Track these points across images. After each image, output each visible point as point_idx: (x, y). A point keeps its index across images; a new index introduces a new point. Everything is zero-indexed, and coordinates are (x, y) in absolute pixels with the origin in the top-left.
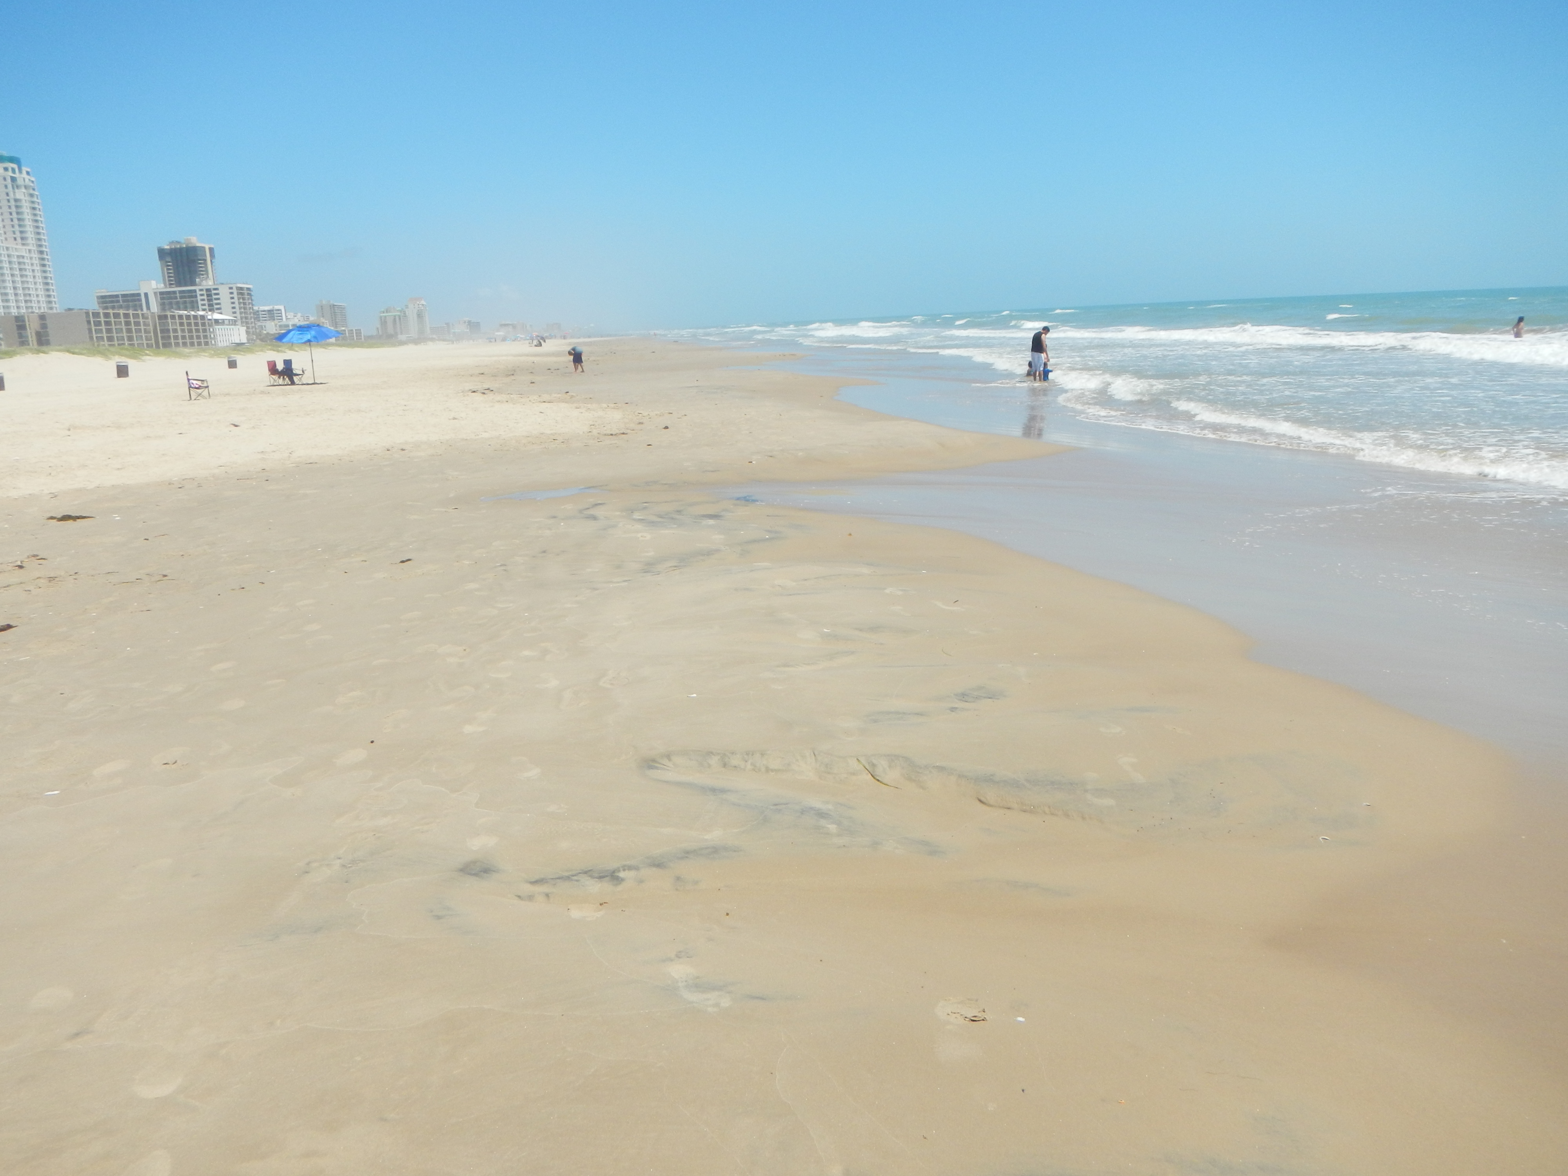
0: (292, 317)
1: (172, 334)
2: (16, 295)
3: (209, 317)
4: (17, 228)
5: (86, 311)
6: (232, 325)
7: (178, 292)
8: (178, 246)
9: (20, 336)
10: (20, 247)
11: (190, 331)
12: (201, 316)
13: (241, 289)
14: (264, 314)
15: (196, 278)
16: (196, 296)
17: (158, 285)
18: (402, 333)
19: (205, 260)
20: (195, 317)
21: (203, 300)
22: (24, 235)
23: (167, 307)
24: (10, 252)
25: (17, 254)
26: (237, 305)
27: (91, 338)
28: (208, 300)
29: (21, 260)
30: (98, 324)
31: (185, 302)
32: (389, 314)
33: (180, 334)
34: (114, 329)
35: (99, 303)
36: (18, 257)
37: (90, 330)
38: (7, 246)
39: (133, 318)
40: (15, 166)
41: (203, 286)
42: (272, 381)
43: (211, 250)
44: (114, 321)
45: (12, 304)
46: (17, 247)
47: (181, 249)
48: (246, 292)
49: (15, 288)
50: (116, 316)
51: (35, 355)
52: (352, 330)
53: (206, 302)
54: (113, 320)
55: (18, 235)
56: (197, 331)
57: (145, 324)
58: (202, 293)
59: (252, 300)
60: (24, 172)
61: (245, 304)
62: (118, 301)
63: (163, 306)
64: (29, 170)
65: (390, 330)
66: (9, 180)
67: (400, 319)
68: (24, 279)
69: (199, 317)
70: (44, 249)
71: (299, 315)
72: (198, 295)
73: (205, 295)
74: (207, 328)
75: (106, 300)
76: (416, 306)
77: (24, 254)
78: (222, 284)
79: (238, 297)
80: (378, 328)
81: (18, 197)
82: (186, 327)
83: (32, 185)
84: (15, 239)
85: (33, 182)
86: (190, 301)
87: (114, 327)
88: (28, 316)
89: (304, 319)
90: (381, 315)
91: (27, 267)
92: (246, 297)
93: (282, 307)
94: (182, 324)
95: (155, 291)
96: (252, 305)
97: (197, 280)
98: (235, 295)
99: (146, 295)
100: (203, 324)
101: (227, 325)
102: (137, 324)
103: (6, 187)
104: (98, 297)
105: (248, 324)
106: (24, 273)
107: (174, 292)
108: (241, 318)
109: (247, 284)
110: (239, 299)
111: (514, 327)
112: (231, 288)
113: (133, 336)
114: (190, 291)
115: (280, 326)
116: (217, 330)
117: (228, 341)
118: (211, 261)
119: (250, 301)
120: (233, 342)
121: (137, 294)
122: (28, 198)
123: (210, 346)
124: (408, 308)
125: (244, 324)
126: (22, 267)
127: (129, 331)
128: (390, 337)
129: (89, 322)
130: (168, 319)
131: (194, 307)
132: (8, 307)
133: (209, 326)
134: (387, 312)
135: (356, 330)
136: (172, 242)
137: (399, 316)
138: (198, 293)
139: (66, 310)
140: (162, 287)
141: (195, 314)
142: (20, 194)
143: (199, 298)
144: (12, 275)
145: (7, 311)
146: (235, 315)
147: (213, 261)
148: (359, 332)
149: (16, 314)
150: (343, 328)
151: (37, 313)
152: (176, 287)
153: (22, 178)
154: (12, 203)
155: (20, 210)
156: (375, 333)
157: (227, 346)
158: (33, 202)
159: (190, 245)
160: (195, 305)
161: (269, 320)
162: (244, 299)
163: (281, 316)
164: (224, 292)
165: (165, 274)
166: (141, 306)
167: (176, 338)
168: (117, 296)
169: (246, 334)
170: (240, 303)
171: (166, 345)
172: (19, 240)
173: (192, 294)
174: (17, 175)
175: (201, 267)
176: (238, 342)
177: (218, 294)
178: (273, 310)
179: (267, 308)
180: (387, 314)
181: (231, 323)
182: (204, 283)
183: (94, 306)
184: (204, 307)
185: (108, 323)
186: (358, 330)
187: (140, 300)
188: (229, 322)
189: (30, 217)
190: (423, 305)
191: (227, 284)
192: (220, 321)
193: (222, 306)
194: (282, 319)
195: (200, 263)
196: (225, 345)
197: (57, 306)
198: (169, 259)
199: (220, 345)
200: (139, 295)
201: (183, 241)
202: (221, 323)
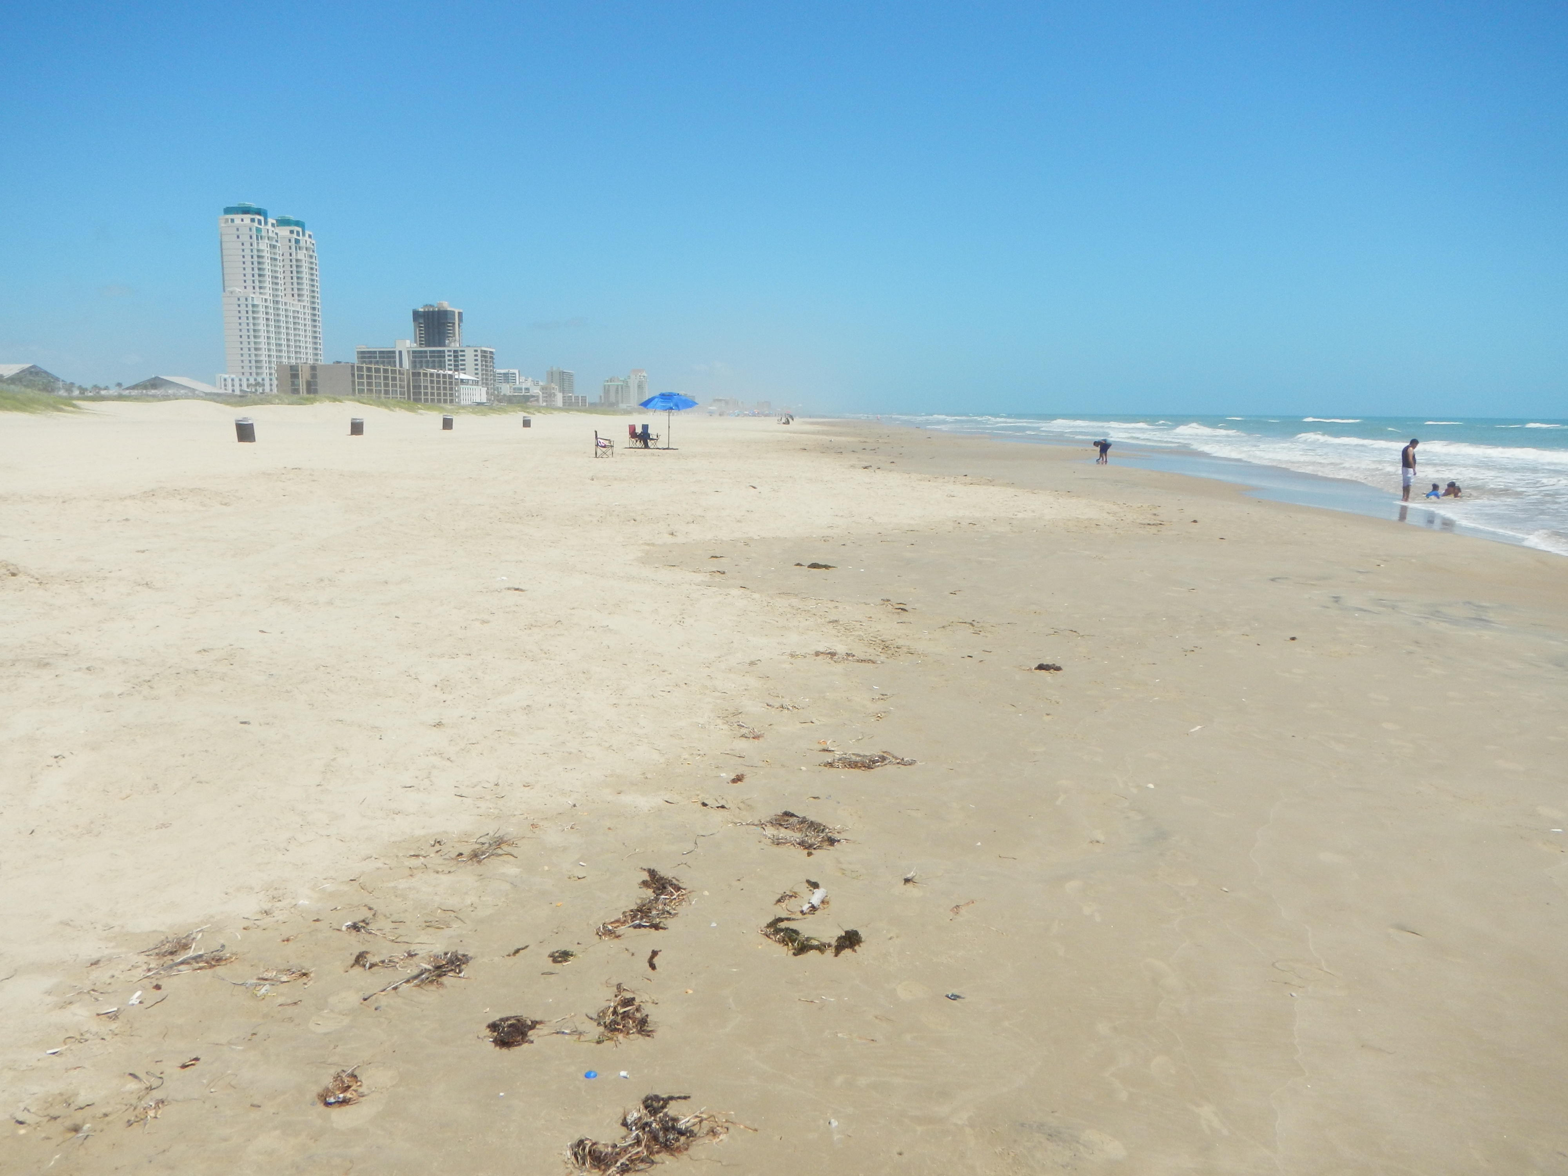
0: (524, 381)
1: (422, 391)
2: (288, 346)
3: (457, 377)
4: (295, 286)
5: (352, 365)
6: (475, 385)
7: (428, 352)
8: (431, 309)
9: (293, 384)
10: (296, 302)
11: (438, 389)
12: (449, 375)
13: (485, 352)
14: (500, 377)
15: (444, 340)
16: (444, 357)
17: (412, 344)
18: (622, 402)
19: (454, 324)
20: (444, 376)
21: (450, 360)
22: (301, 292)
23: (418, 365)
24: (288, 307)
25: (293, 309)
26: (479, 367)
27: (354, 390)
28: (454, 360)
29: (296, 315)
30: (361, 377)
31: (434, 361)
32: (613, 383)
33: (429, 391)
34: (374, 383)
35: (358, 358)
36: (294, 311)
37: (353, 382)
38: (286, 301)
39: (391, 374)
40: (300, 229)
41: (451, 347)
42: (631, 443)
43: (460, 314)
44: (375, 376)
45: (284, 354)
46: (294, 303)
47: (433, 312)
48: (489, 355)
49: (288, 340)
50: (377, 370)
51: (331, 403)
52: (578, 397)
53: (452, 363)
54: (374, 374)
55: (296, 292)
56: (445, 389)
57: (401, 380)
58: (450, 353)
59: (493, 363)
60: (307, 235)
61: (486, 366)
62: (375, 357)
63: (414, 364)
64: (311, 233)
65: (612, 399)
66: (293, 241)
67: (622, 388)
68: (297, 332)
69: (447, 375)
70: (316, 306)
71: (530, 379)
72: (446, 356)
73: (453, 356)
74: (454, 386)
75: (366, 356)
76: (638, 376)
77: (298, 309)
78: (469, 346)
79: (481, 360)
80: (601, 396)
81: (299, 257)
82: (435, 385)
83: (312, 247)
84: (293, 295)
85: (313, 244)
86: (438, 360)
87: (374, 381)
88: (301, 366)
89: (534, 383)
90: (605, 384)
91: (300, 321)
92: (489, 359)
93: (516, 372)
94: (432, 382)
95: (408, 349)
96: (493, 368)
97: (447, 342)
98: (479, 358)
99: (400, 352)
100: (451, 383)
101: (471, 385)
102: (394, 379)
103: (290, 248)
104: (358, 352)
105: (488, 385)
106: (297, 326)
107: (426, 352)
108: (483, 379)
109: (490, 348)
110: (482, 361)
111: (727, 402)
112: (476, 351)
113: (389, 390)
114: (440, 352)
115: (514, 389)
116: (462, 389)
117: (470, 400)
118: (459, 324)
119: (491, 364)
120: (474, 401)
121: (393, 351)
122: (307, 259)
123: (454, 403)
124: (630, 378)
125: (484, 385)
126: (297, 321)
127: (386, 385)
128: (612, 405)
129: (353, 375)
130: (420, 376)
131: (442, 366)
132: (281, 357)
133: (455, 385)
134: (611, 382)
135: (581, 397)
136: (426, 306)
137: (622, 386)
138: (447, 353)
139: (334, 363)
140: (415, 346)
141: (444, 373)
142: (301, 255)
143: (447, 358)
144: (287, 328)
145: (279, 360)
146: (477, 376)
147: (460, 324)
148: (584, 399)
149: (287, 363)
150: (570, 395)
151: (310, 364)
152: (426, 346)
153: (304, 240)
154: (294, 262)
155: (299, 270)
156: (597, 400)
157: (469, 405)
158: (311, 263)
159: (442, 309)
160: (443, 364)
161: (504, 383)
162: (486, 362)
163: (515, 380)
164: (469, 355)
165: (417, 334)
166: (395, 362)
167: (426, 394)
168: (375, 352)
169: (487, 394)
170: (482, 365)
171: (417, 400)
172: (296, 296)
173: (441, 354)
174: (300, 238)
175: (450, 330)
176: (479, 401)
177: (464, 356)
178: (508, 374)
179: (503, 371)
180: (611, 383)
181: (474, 383)
182: (453, 344)
183: (354, 360)
184: (450, 367)
185: (369, 377)
186: (584, 397)
187: (394, 357)
188: (473, 382)
189: (308, 276)
190: (644, 376)
191: (473, 347)
192: (464, 381)
193: (466, 367)
194: (515, 382)
195: (449, 326)
196: (467, 403)
197: (322, 358)
198: (422, 321)
199: (462, 403)
200: (394, 352)
201: (436, 306)
202: (465, 383)
